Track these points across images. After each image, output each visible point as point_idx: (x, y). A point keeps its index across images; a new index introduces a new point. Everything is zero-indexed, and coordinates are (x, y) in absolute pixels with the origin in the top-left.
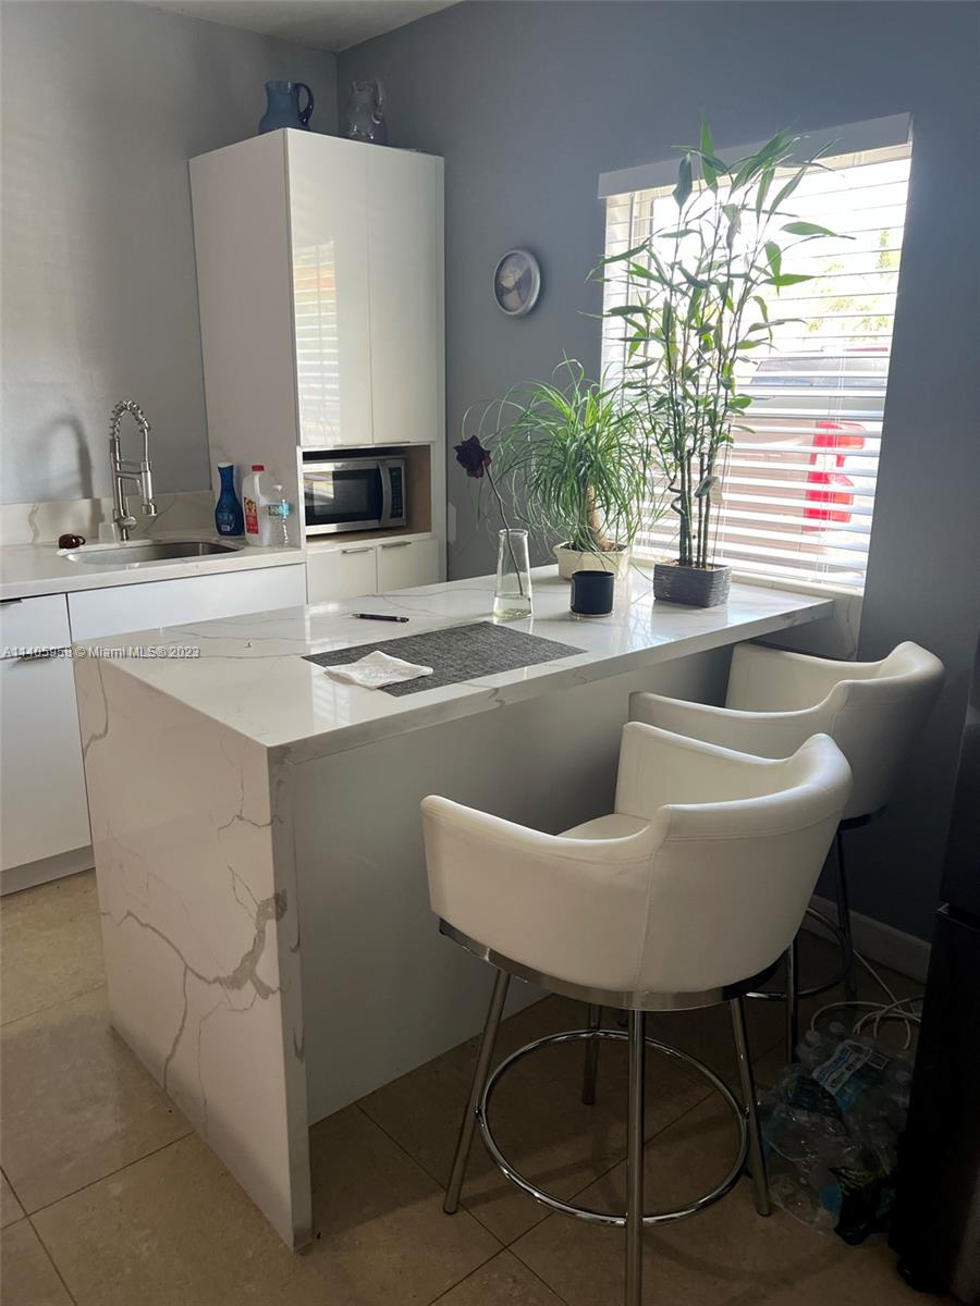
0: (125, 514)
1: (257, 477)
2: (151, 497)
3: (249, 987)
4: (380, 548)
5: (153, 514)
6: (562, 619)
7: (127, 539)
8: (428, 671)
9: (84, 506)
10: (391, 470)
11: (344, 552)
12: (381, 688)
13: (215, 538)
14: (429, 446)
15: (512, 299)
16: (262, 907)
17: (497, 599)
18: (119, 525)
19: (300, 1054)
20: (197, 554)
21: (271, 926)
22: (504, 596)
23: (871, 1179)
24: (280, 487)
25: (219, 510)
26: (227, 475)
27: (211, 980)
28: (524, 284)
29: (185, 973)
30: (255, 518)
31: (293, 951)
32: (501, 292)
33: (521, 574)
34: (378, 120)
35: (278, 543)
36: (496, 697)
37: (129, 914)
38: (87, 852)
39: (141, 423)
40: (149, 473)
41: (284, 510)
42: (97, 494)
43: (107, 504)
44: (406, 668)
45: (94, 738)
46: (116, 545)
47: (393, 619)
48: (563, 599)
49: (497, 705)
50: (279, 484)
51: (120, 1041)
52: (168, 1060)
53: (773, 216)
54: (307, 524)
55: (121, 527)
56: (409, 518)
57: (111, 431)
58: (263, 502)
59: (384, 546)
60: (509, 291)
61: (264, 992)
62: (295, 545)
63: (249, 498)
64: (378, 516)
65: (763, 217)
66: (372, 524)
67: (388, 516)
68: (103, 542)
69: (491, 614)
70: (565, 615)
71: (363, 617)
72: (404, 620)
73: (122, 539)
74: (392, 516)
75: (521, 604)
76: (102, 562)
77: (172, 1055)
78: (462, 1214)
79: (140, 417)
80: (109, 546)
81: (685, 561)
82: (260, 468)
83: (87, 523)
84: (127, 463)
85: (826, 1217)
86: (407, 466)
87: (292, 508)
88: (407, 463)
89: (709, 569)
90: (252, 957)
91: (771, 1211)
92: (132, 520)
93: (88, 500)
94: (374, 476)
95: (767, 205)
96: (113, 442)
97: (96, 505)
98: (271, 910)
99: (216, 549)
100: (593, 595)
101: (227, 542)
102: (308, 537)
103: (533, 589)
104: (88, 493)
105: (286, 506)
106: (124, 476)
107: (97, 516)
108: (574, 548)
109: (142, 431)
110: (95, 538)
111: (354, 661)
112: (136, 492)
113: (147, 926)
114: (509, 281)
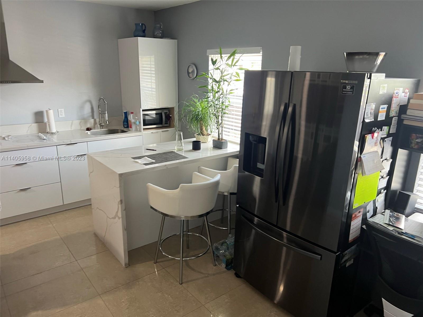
0: (102, 122)
1: (132, 115)
2: (107, 119)
3: (117, 218)
4: (161, 132)
5: (108, 123)
6: (190, 151)
7: (102, 128)
8: (154, 161)
9: (92, 121)
10: (165, 113)
11: (152, 133)
12: (144, 164)
13: (123, 129)
14: (174, 108)
15: (191, 75)
16: (119, 202)
17: (176, 146)
18: (100, 125)
19: (126, 230)
20: (118, 133)
21: (120, 205)
22: (178, 146)
23: (231, 257)
24: (137, 118)
25: (124, 122)
26: (126, 114)
27: (111, 218)
28: (193, 72)
29: (107, 218)
30: (131, 124)
31: (124, 210)
32: (188, 73)
33: (181, 141)
34: (161, 31)
35: (137, 130)
36: (166, 166)
37: (97, 208)
38: (90, 199)
39: (105, 102)
40: (107, 114)
41: (138, 123)
42: (95, 118)
43: (98, 120)
44: (150, 160)
45: (91, 172)
46: (99, 130)
47: (153, 150)
48: (190, 147)
49: (166, 168)
50: (137, 117)
51: (96, 235)
52: (104, 237)
53: (234, 66)
54: (143, 126)
55: (101, 126)
56: (170, 124)
57: (98, 104)
58: (133, 121)
59: (162, 131)
60: (190, 73)
61: (119, 218)
62: (140, 131)
63: (130, 120)
64: (162, 124)
65: (233, 66)
66: (160, 126)
67: (164, 124)
68: (97, 129)
69: (175, 149)
70: (191, 150)
71: (147, 149)
72: (156, 150)
73: (101, 129)
74: (165, 124)
75: (181, 148)
76: (95, 134)
77: (105, 236)
78: (157, 263)
79: (105, 101)
80: (98, 130)
81: (219, 139)
82: (132, 113)
83: (93, 125)
84: (102, 111)
85: (224, 265)
86: (169, 112)
87: (140, 122)
88: (169, 111)
89: (223, 141)
90: (117, 212)
91: (216, 265)
92: (103, 124)
93: (93, 119)
94: (161, 114)
95: (233, 64)
96: (99, 106)
97: (95, 120)
98: (120, 203)
99: (123, 132)
100: (196, 146)
101: (125, 130)
102: (143, 129)
103: (184, 144)
104: (93, 118)
105: (138, 122)
106: (102, 114)
107: (95, 123)
108: (198, 135)
109: (105, 104)
110: (94, 128)
111: (141, 159)
112: (104, 118)
113: (101, 210)
114: (190, 71)
